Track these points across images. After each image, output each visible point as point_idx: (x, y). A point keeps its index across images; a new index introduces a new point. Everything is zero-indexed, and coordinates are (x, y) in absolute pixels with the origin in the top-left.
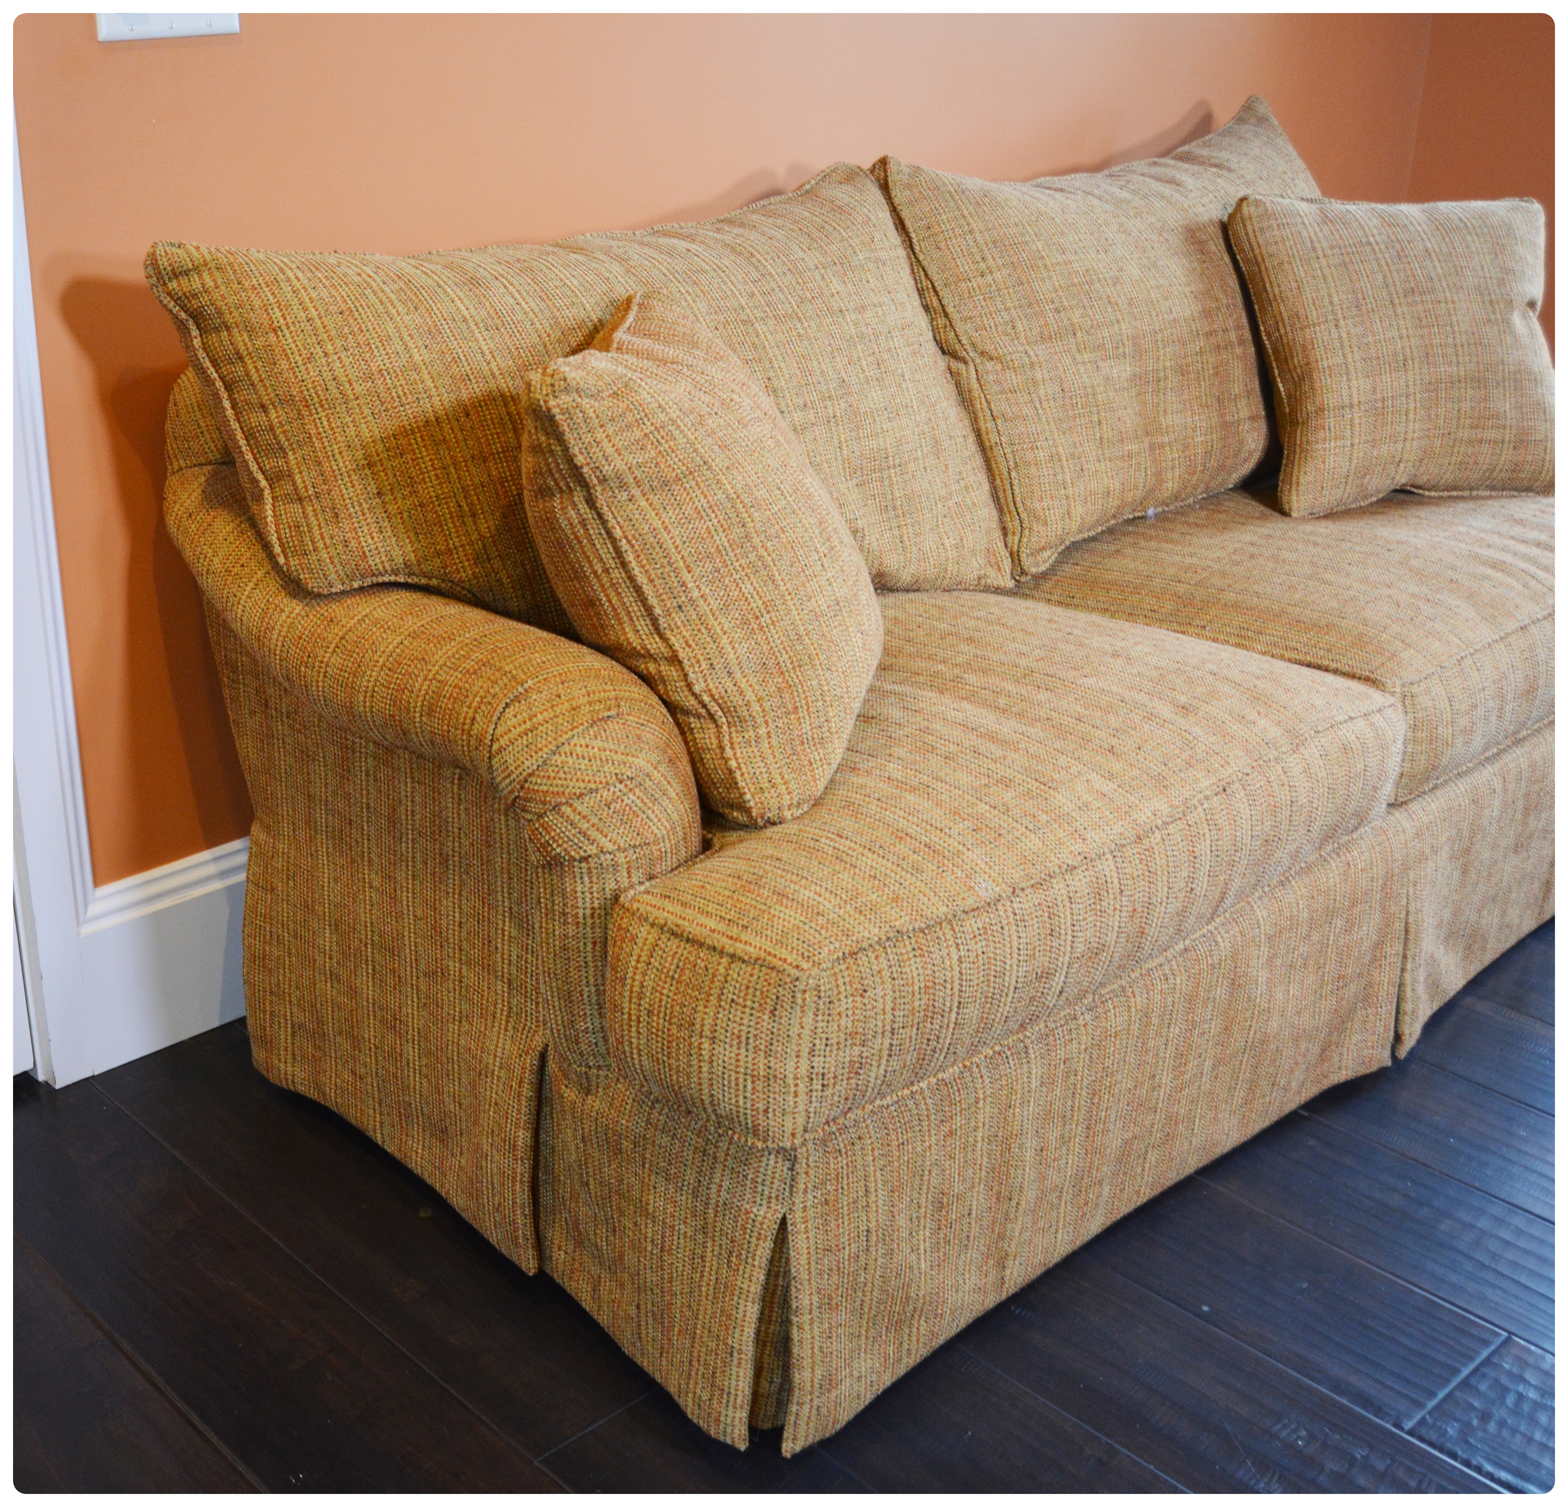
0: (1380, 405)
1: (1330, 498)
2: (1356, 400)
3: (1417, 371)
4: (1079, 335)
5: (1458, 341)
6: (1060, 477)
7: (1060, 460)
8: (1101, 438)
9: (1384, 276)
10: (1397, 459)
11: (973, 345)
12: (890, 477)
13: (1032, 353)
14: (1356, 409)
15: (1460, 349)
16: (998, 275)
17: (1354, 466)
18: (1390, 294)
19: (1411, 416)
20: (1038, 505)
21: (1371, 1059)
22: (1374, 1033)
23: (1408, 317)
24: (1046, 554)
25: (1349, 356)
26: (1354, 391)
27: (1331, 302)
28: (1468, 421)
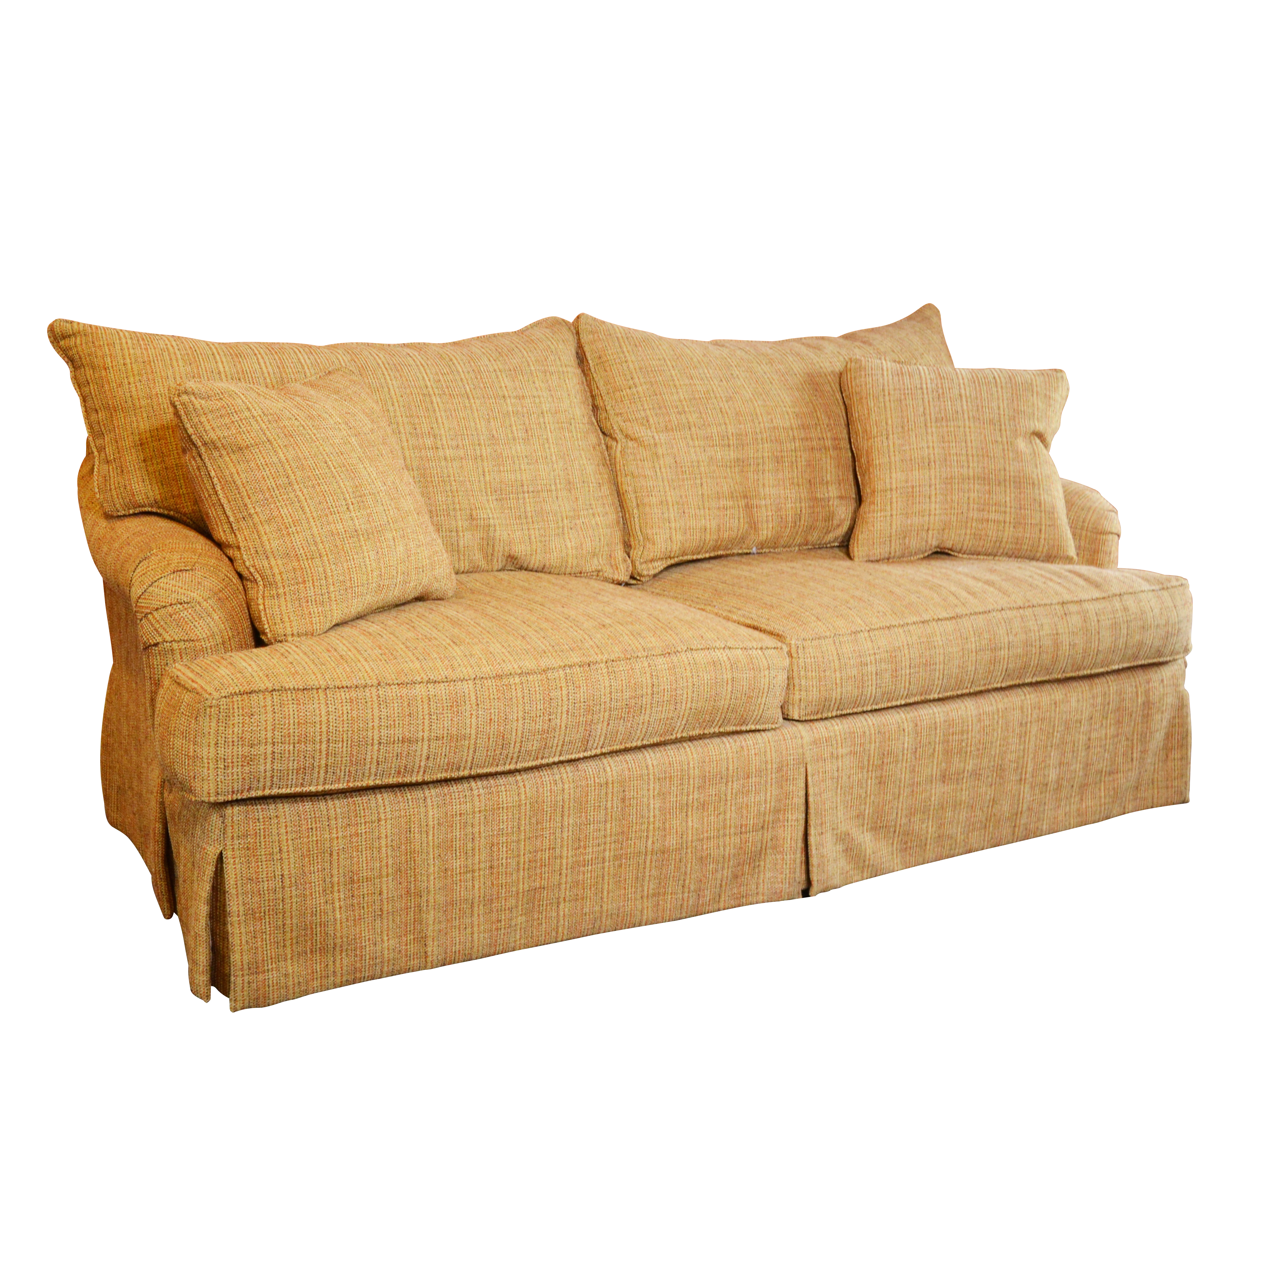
0: (910, 490)
1: (879, 551)
2: (894, 486)
3: (938, 470)
4: (693, 429)
5: (970, 452)
6: (666, 515)
7: (668, 504)
8: (702, 494)
9: (924, 409)
10: (926, 528)
11: (621, 431)
12: (524, 498)
13: (657, 438)
14: (894, 492)
15: (971, 458)
16: (640, 389)
17: (894, 530)
18: (926, 421)
19: (933, 499)
20: (649, 531)
21: (781, 891)
22: (782, 873)
23: (935, 435)
24: (656, 564)
25: (893, 458)
26: (894, 481)
27: (887, 423)
28: (976, 506)
